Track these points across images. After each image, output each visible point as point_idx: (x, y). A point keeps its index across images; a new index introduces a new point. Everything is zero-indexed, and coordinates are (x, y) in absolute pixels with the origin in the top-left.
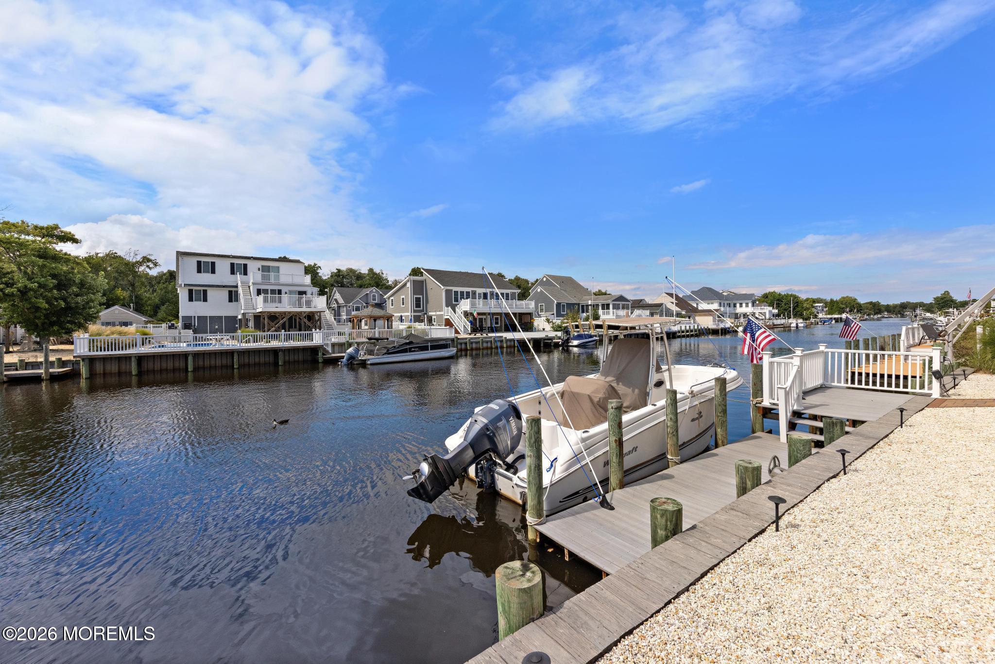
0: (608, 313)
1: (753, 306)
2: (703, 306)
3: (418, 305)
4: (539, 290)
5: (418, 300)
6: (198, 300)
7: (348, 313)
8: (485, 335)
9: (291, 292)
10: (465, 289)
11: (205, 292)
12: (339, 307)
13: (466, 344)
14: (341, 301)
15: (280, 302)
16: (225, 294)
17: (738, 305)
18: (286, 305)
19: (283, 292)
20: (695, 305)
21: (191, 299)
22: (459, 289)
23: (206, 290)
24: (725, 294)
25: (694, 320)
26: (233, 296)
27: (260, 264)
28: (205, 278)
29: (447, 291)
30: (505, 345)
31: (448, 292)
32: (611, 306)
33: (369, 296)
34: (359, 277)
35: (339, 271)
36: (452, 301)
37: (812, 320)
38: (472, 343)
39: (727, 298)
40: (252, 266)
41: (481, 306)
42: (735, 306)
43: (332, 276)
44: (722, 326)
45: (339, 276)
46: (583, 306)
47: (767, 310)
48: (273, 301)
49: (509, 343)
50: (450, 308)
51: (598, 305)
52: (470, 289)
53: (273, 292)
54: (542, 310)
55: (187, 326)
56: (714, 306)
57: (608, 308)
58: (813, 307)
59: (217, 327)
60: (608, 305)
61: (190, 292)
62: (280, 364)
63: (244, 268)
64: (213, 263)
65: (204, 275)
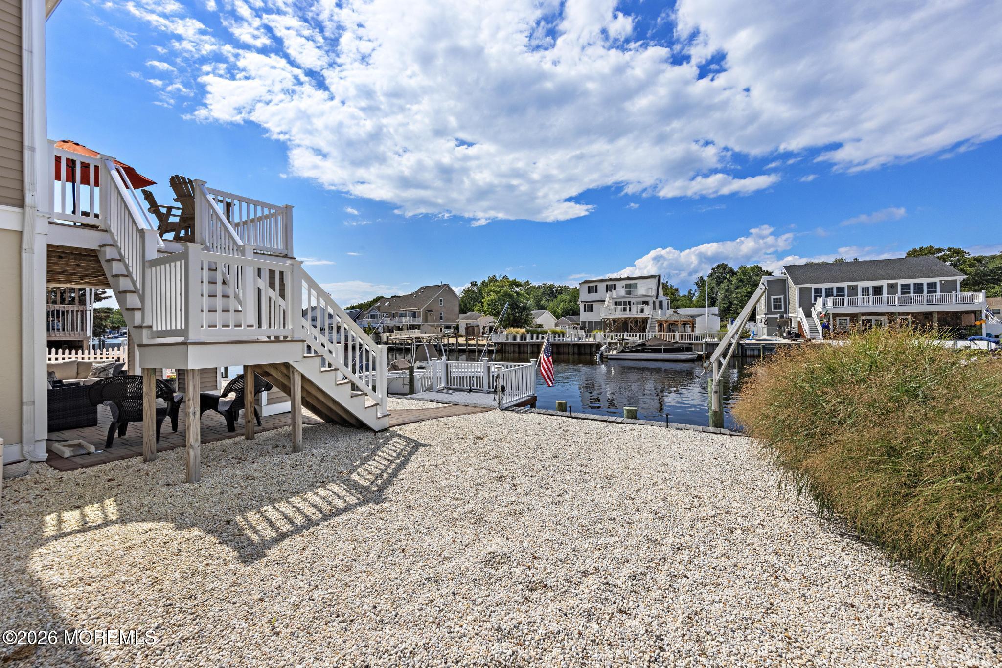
3: (778, 306)
5: (778, 301)
6: (589, 311)
9: (637, 303)
11: (592, 305)
15: (630, 310)
18: (630, 314)
19: (632, 303)
21: (585, 311)
22: (824, 286)
27: (624, 283)
28: (593, 297)
29: (801, 289)
36: (812, 300)
40: (620, 284)
48: (625, 310)
50: (801, 309)
52: (846, 284)
53: (625, 303)
55: (582, 328)
61: (585, 305)
63: (614, 287)
64: (596, 286)
65: (591, 295)
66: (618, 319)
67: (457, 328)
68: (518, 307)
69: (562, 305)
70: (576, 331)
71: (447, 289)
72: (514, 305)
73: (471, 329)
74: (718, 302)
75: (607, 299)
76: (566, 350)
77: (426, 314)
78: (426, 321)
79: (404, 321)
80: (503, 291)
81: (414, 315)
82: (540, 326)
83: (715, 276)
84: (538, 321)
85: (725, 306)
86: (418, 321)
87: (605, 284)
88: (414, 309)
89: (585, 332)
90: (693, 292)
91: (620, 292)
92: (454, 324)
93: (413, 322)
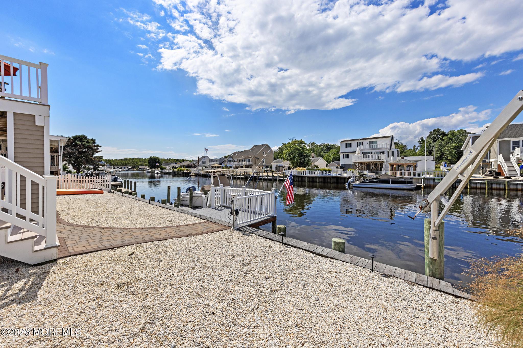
9: (377, 153)
11: (348, 154)
15: (372, 157)
18: (373, 159)
19: (373, 153)
21: (344, 158)
29: (501, 142)
31: (504, 143)
36: (511, 149)
48: (369, 157)
50: (501, 156)
55: (341, 168)
61: (344, 155)
63: (362, 143)
64: (351, 143)
65: (348, 148)
66: (364, 162)
67: (271, 167)
68: (303, 156)
69: (332, 155)
70: (338, 170)
71: (267, 146)
72: (301, 155)
73: (278, 168)
74: (434, 153)
75: (357, 151)
76: (329, 181)
77: (255, 160)
78: (255, 163)
79: (244, 163)
80: (294, 147)
81: (249, 161)
82: (317, 167)
83: (432, 136)
84: (316, 164)
85: (439, 155)
86: (252, 163)
87: (356, 142)
88: (249, 157)
89: (343, 170)
90: (416, 147)
91: (366, 146)
92: (270, 165)
93: (248, 163)
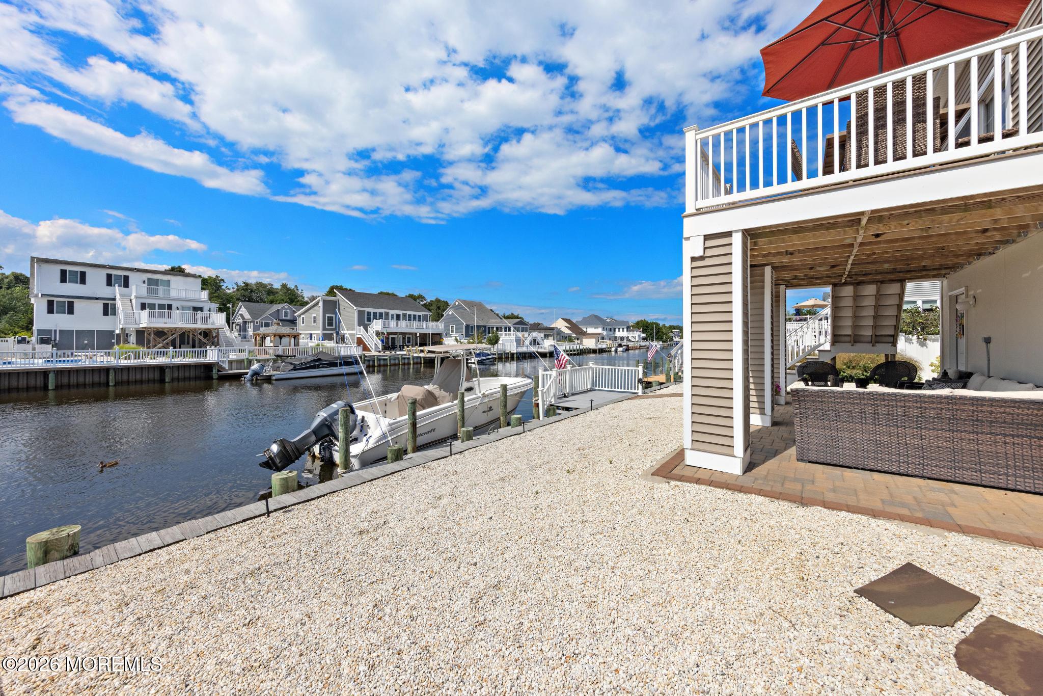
0: (509, 335)
1: (627, 331)
2: (590, 330)
3: (330, 324)
4: (450, 313)
5: (330, 319)
6: (62, 312)
7: (256, 328)
8: (393, 353)
9: (184, 308)
10: (378, 311)
11: (71, 304)
12: (245, 323)
13: (374, 361)
14: (247, 316)
16: (99, 305)
17: (617, 330)
20: (585, 330)
21: (50, 311)
22: (372, 310)
23: (73, 302)
24: (608, 320)
25: (582, 341)
26: (109, 309)
27: (145, 277)
29: (359, 312)
30: (412, 362)
31: (361, 313)
32: (512, 329)
33: (280, 312)
34: (271, 292)
35: (247, 284)
36: (365, 320)
37: (669, 343)
38: (380, 360)
39: (609, 324)
40: (136, 277)
41: (394, 326)
42: (614, 331)
43: (238, 290)
44: (600, 346)
45: (247, 290)
46: (489, 328)
47: (636, 335)
49: (415, 360)
50: (362, 327)
51: (501, 328)
52: (383, 311)
53: (161, 307)
54: (452, 331)
55: (44, 341)
56: (599, 330)
57: (510, 330)
58: (672, 332)
59: (86, 342)
60: (509, 328)
61: (50, 303)
62: (167, 380)
64: (82, 273)
65: (69, 285)
